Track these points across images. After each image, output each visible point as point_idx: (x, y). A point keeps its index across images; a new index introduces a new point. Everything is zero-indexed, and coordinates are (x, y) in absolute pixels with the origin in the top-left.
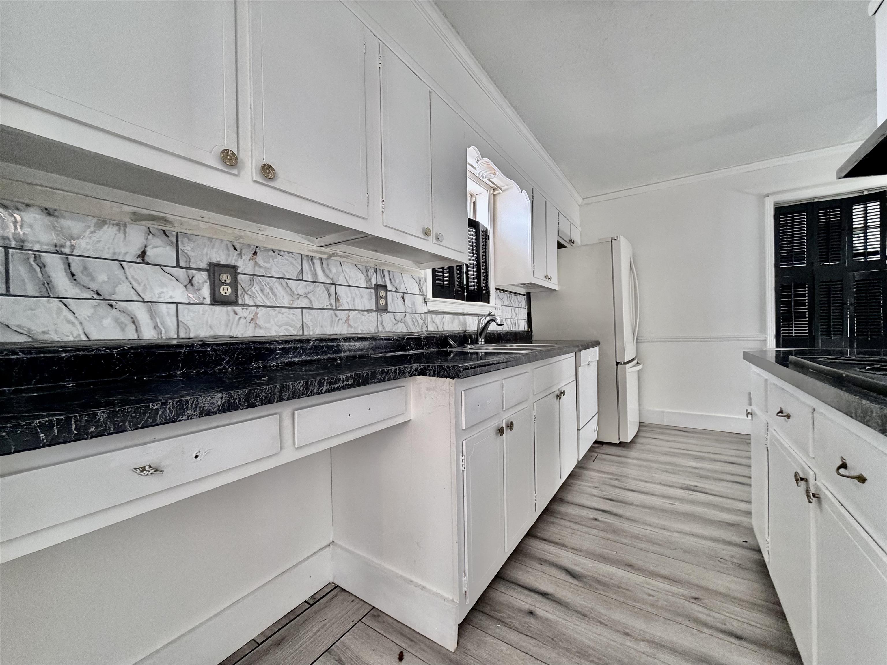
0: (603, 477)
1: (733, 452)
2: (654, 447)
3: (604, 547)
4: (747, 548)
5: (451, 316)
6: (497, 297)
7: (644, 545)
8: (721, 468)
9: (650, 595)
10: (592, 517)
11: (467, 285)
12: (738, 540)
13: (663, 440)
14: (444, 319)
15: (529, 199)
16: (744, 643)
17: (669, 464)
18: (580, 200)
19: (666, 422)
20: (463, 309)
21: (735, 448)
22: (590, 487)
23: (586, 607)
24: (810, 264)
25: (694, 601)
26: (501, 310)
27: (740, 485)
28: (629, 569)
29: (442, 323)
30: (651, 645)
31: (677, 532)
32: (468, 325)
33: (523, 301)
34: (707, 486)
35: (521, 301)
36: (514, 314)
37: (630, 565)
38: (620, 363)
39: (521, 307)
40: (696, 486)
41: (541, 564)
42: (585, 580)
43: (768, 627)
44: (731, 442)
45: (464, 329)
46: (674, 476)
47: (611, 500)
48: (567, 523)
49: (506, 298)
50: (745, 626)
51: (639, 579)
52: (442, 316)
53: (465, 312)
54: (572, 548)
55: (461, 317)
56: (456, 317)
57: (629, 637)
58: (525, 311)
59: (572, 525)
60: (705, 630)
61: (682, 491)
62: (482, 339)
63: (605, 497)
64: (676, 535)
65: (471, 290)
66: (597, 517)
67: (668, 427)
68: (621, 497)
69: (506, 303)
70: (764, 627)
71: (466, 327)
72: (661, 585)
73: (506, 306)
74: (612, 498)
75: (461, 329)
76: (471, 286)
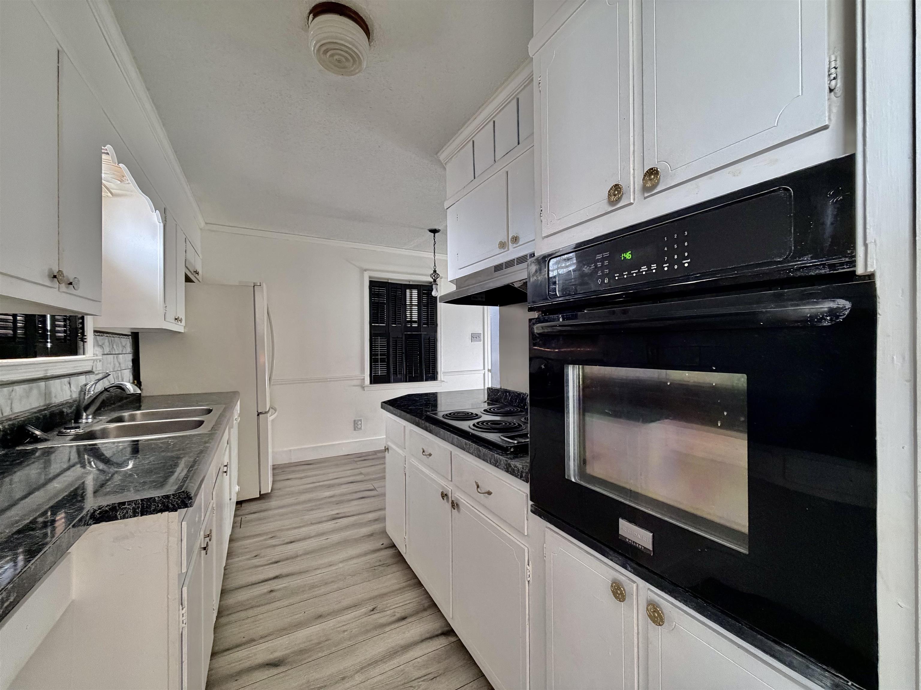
0: (257, 542)
1: (349, 473)
2: (293, 489)
3: (289, 615)
4: (386, 548)
5: (26, 386)
6: (97, 344)
7: (323, 590)
8: (346, 490)
9: (344, 631)
10: (266, 591)
11: (53, 331)
12: (378, 545)
13: (296, 478)
14: (13, 393)
15: (161, 221)
16: (409, 620)
17: (310, 501)
18: (203, 224)
19: (294, 459)
20: (46, 370)
21: (350, 468)
22: (249, 559)
23: (303, 684)
24: (388, 325)
25: (372, 613)
26: (101, 362)
27: (363, 499)
28: (321, 620)
29: (9, 402)
30: (363, 671)
31: (341, 562)
32: (53, 395)
33: (128, 343)
34: (346, 510)
35: (126, 345)
36: (117, 364)
37: (320, 616)
38: (261, 413)
39: (125, 353)
40: (338, 514)
41: (236, 680)
42: (289, 660)
43: (416, 598)
44: (345, 464)
45: (48, 402)
46: (319, 511)
47: (277, 562)
48: (243, 614)
49: (107, 343)
50: (404, 607)
51: (331, 623)
52: (11, 389)
53: (49, 374)
54: (262, 638)
55: (42, 384)
56: (34, 385)
57: (346, 680)
58: (130, 357)
59: (250, 613)
60: (387, 629)
61: (330, 523)
62: (87, 415)
63: (269, 562)
64: (341, 565)
65: (59, 339)
66: (272, 588)
67: (296, 464)
68: (283, 555)
69: (107, 350)
70: (412, 601)
71: (50, 398)
72: (348, 616)
73: (107, 354)
74: (276, 560)
75: (42, 404)
76: (59, 332)
